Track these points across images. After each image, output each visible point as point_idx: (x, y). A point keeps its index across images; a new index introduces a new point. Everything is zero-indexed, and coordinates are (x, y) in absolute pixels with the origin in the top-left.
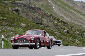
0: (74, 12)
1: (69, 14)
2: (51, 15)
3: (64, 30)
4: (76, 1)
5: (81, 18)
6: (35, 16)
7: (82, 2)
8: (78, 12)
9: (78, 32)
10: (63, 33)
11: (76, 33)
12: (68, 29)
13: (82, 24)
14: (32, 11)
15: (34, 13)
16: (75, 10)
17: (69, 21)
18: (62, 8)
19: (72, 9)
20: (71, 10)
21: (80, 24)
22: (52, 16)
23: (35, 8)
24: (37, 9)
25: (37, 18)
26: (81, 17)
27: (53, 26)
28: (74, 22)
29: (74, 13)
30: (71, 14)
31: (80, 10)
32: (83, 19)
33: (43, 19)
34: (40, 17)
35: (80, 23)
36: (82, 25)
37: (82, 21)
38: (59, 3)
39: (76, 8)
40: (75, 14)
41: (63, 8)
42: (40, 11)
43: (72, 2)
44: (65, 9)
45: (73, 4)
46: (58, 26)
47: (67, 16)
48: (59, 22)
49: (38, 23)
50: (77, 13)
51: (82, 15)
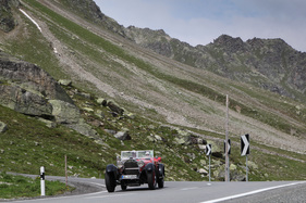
0: (128, 67)
1: (113, 74)
2: (70, 85)
3: (117, 130)
4: (129, 28)
5: (150, 85)
6: (24, 91)
7: (147, 29)
8: (141, 65)
9: (157, 136)
10: (115, 143)
11: (151, 139)
12: (126, 129)
13: (156, 104)
14: (12, 75)
15: (20, 81)
16: (130, 60)
17: (112, 96)
18: (87, 53)
19: (120, 54)
20: (118, 60)
21: (150, 106)
22: (74, 88)
23: (20, 64)
24: (27, 68)
25: (30, 98)
26: (151, 81)
27: (82, 120)
28: (131, 99)
29: (127, 70)
30: (118, 72)
31: (145, 59)
32: (156, 90)
33: (51, 101)
34: (40, 95)
35: (149, 102)
36: (157, 108)
37: (154, 94)
38: (75, 36)
39: (132, 53)
40: (132, 73)
41: (89, 51)
42: (38, 74)
43: (115, 29)
44: (97, 56)
45: (122, 39)
46: (98, 118)
47: (107, 79)
48: (96, 106)
49: (36, 113)
50: (135, 70)
51: (153, 73)
